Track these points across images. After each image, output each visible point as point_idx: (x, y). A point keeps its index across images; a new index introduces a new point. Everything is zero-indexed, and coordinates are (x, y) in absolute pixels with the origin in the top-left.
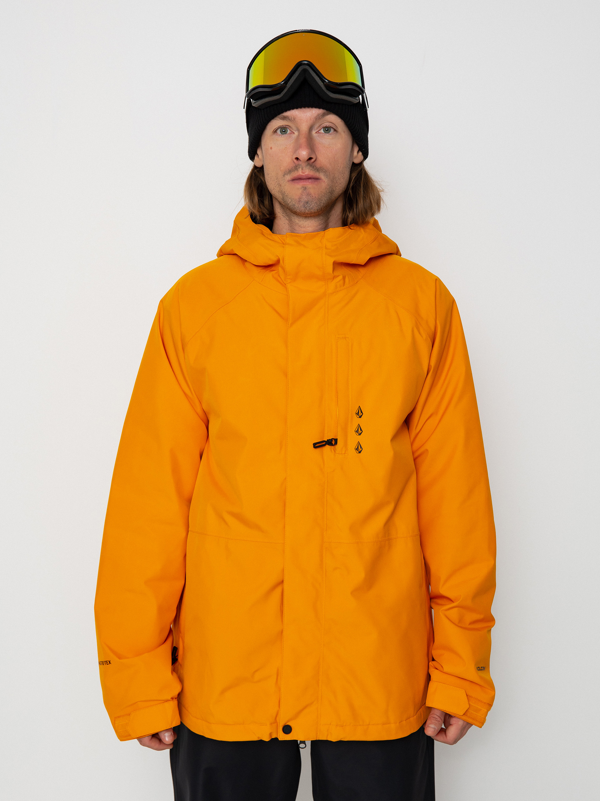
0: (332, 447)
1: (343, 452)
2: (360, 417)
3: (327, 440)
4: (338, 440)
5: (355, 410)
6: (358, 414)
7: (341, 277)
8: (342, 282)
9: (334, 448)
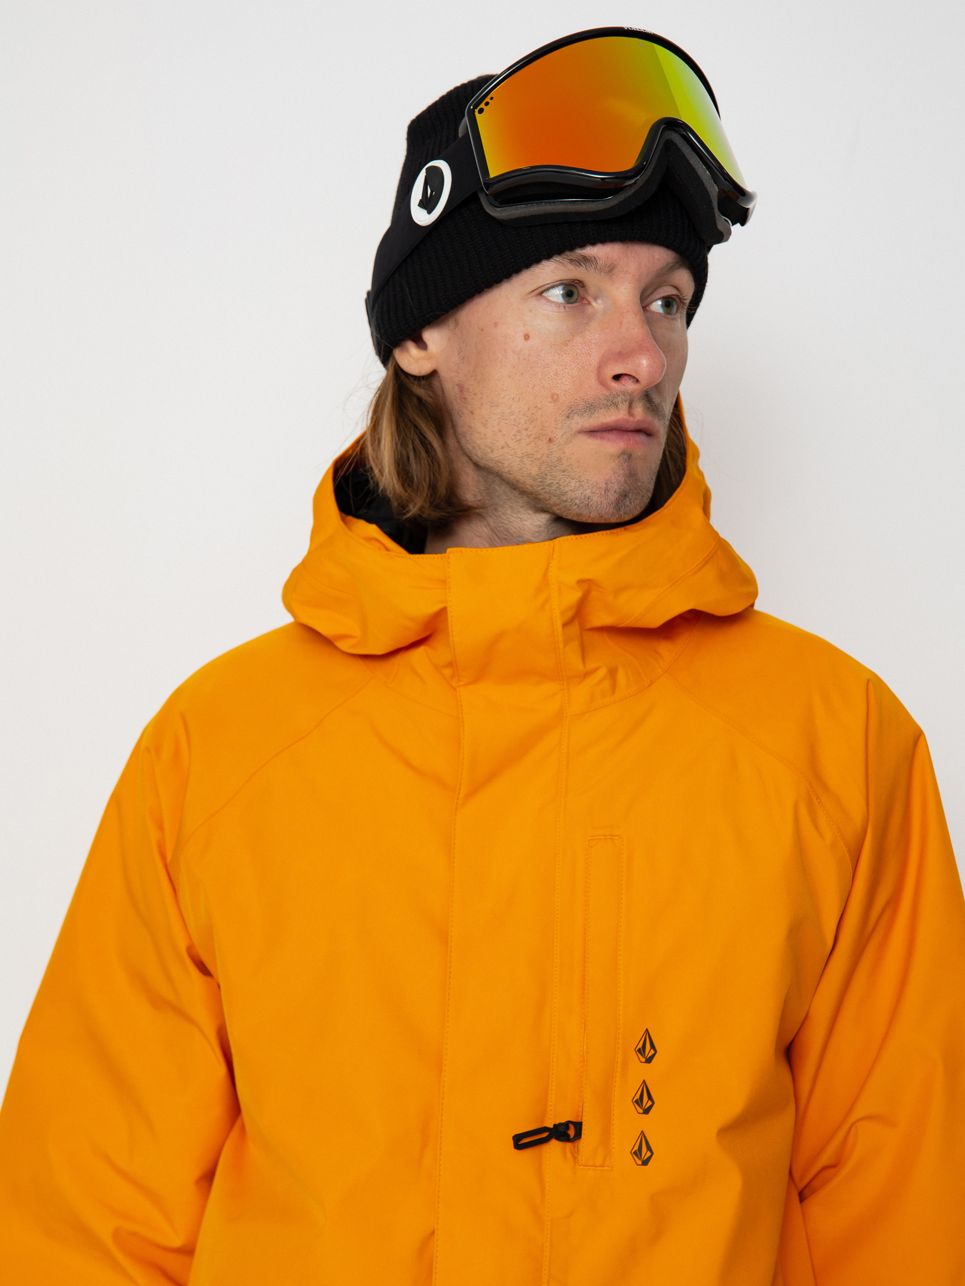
0: (569, 1145)
1: (599, 1162)
2: (649, 1060)
3: (555, 1125)
4: (584, 1127)
5: (636, 1039)
6: (641, 1051)
7: (602, 672)
8: (607, 684)
9: (575, 1147)
